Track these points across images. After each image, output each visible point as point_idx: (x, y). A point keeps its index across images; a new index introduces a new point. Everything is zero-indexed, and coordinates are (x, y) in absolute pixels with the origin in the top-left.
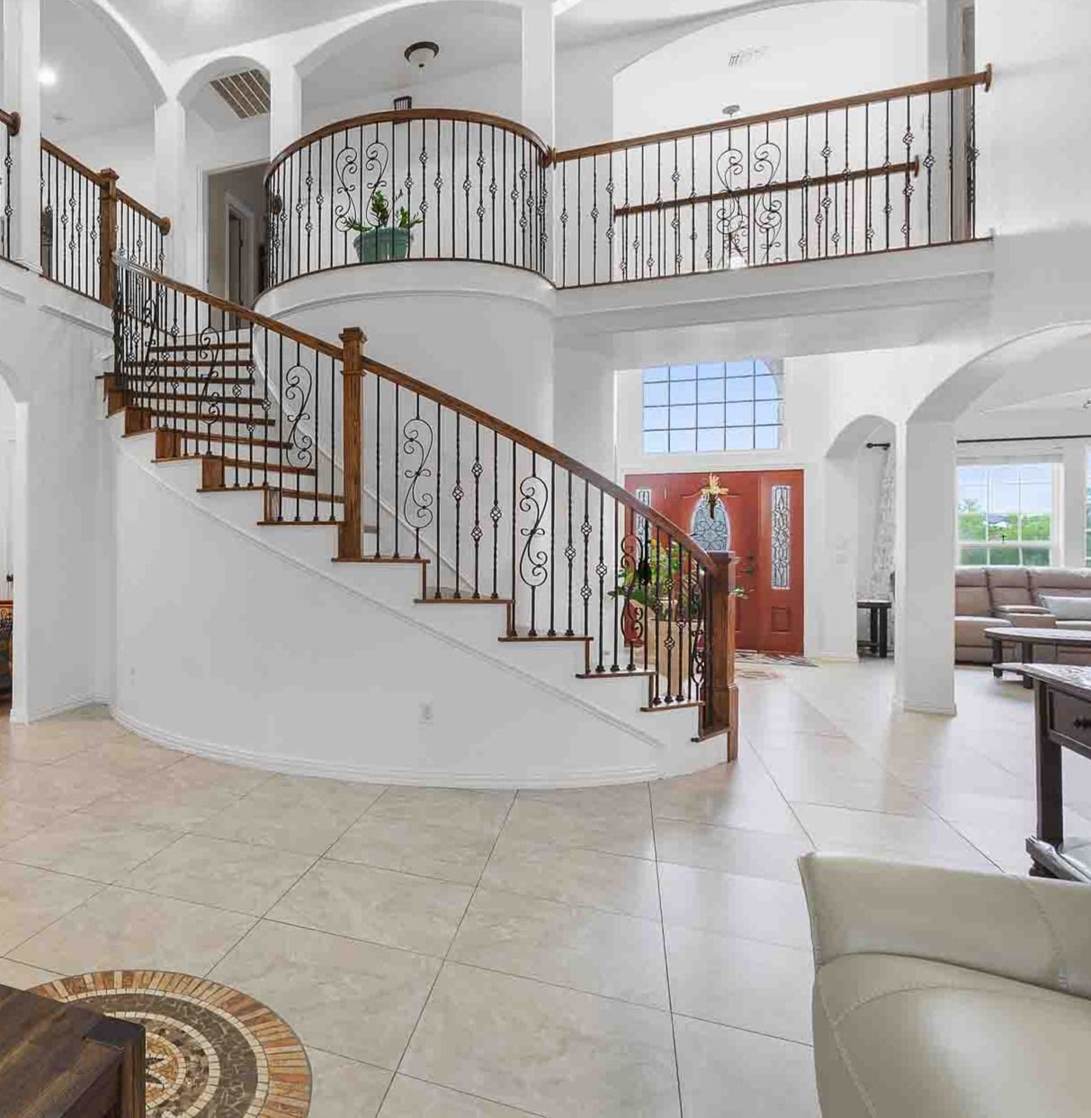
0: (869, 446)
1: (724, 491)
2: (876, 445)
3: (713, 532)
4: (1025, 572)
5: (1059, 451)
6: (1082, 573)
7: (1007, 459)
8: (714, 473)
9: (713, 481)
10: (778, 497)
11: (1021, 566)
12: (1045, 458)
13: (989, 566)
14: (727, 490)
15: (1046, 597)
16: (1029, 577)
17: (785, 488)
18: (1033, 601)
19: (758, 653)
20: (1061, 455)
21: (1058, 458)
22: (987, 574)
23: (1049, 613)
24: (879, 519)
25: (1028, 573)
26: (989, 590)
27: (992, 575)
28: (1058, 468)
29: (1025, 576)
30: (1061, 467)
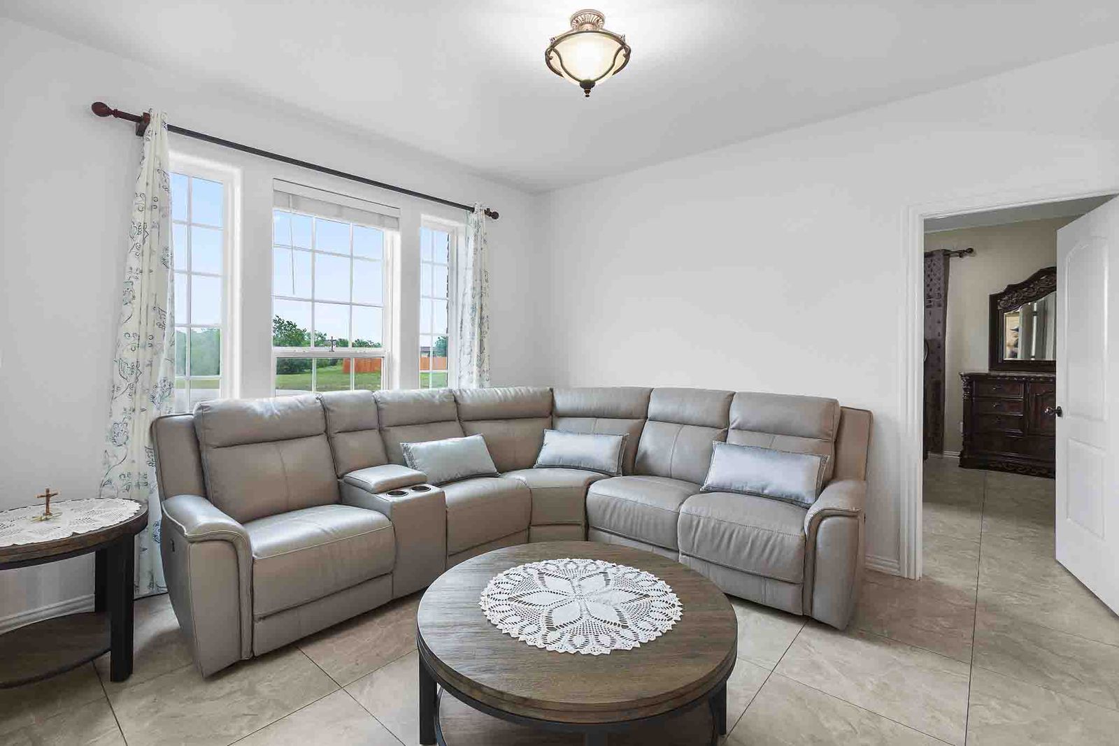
2: (122, 116)
4: (368, 399)
5: (395, 212)
7: (340, 211)
15: (412, 446)
20: (396, 218)
22: (324, 407)
25: (374, 402)
26: (329, 439)
27: (332, 411)
28: (393, 239)
29: (373, 409)
30: (397, 237)
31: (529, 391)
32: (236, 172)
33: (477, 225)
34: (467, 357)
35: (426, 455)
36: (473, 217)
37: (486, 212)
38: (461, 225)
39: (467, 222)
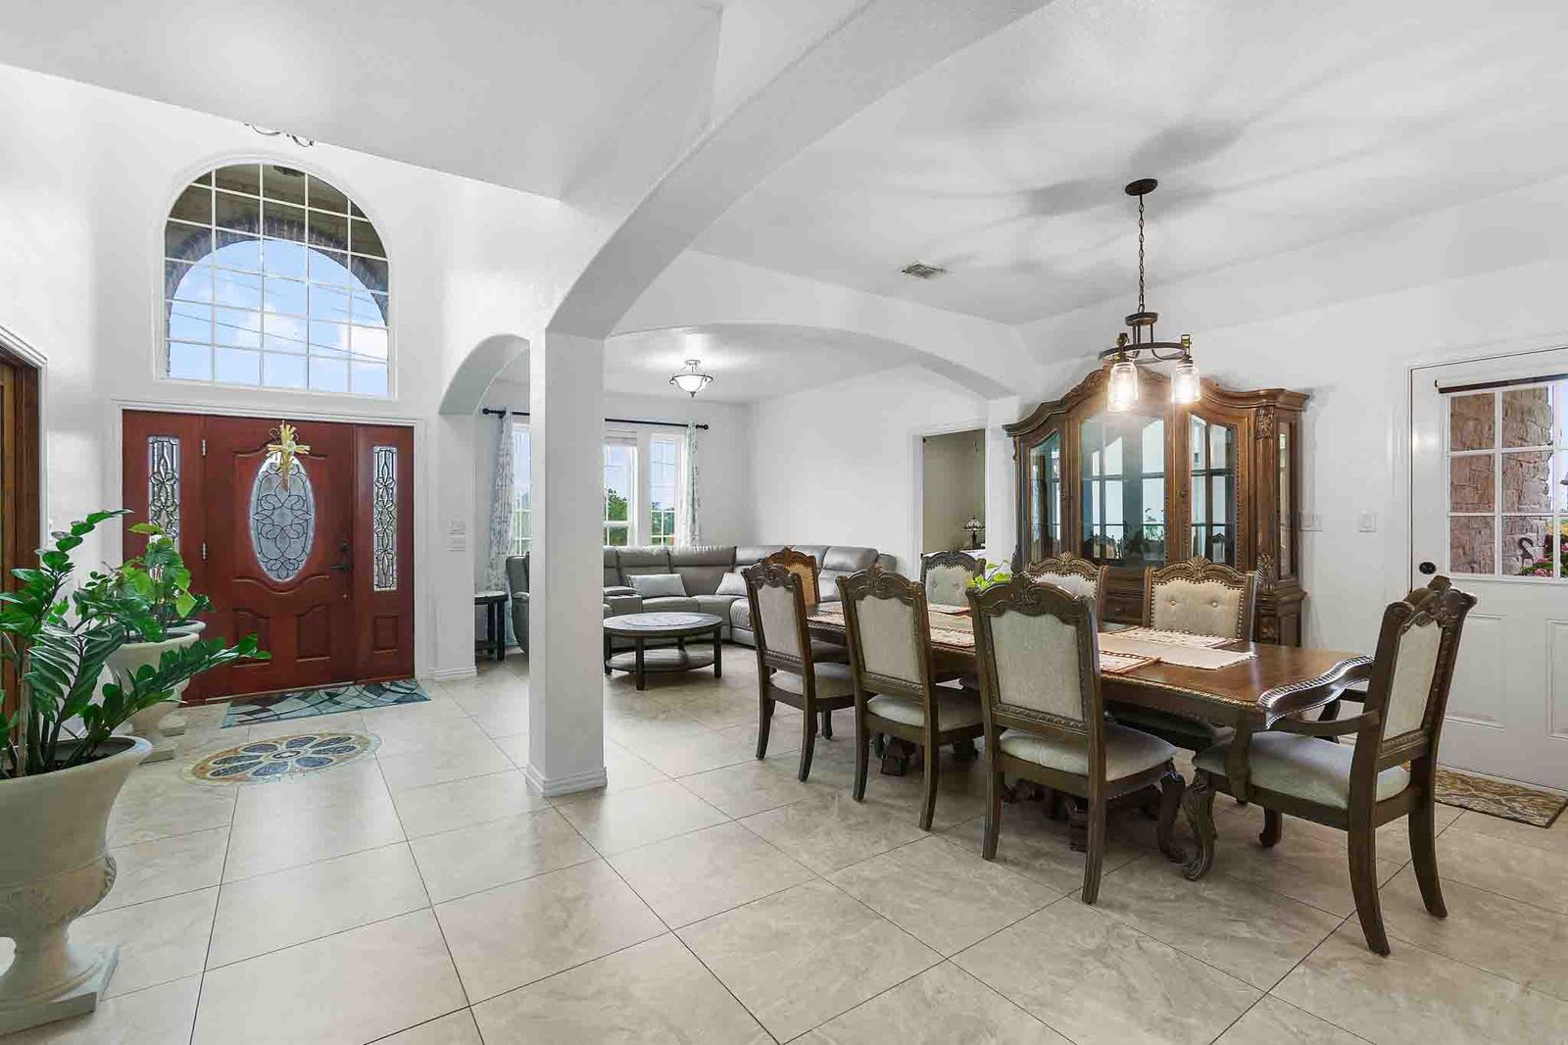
0: (486, 411)
1: (305, 449)
2: (492, 412)
3: (288, 512)
4: (612, 551)
5: (634, 435)
6: (652, 550)
8: (288, 421)
9: (287, 433)
10: (383, 462)
12: (624, 441)
14: (307, 448)
15: (633, 577)
16: (618, 557)
17: (390, 451)
18: (624, 581)
19: (355, 684)
20: (636, 439)
21: (635, 441)
23: (635, 592)
24: (495, 498)
25: (616, 552)
28: (633, 452)
29: (615, 556)
30: (635, 450)
33: (690, 436)
34: (684, 526)
35: (641, 582)
36: (688, 431)
37: (697, 427)
38: (683, 436)
39: (685, 434)
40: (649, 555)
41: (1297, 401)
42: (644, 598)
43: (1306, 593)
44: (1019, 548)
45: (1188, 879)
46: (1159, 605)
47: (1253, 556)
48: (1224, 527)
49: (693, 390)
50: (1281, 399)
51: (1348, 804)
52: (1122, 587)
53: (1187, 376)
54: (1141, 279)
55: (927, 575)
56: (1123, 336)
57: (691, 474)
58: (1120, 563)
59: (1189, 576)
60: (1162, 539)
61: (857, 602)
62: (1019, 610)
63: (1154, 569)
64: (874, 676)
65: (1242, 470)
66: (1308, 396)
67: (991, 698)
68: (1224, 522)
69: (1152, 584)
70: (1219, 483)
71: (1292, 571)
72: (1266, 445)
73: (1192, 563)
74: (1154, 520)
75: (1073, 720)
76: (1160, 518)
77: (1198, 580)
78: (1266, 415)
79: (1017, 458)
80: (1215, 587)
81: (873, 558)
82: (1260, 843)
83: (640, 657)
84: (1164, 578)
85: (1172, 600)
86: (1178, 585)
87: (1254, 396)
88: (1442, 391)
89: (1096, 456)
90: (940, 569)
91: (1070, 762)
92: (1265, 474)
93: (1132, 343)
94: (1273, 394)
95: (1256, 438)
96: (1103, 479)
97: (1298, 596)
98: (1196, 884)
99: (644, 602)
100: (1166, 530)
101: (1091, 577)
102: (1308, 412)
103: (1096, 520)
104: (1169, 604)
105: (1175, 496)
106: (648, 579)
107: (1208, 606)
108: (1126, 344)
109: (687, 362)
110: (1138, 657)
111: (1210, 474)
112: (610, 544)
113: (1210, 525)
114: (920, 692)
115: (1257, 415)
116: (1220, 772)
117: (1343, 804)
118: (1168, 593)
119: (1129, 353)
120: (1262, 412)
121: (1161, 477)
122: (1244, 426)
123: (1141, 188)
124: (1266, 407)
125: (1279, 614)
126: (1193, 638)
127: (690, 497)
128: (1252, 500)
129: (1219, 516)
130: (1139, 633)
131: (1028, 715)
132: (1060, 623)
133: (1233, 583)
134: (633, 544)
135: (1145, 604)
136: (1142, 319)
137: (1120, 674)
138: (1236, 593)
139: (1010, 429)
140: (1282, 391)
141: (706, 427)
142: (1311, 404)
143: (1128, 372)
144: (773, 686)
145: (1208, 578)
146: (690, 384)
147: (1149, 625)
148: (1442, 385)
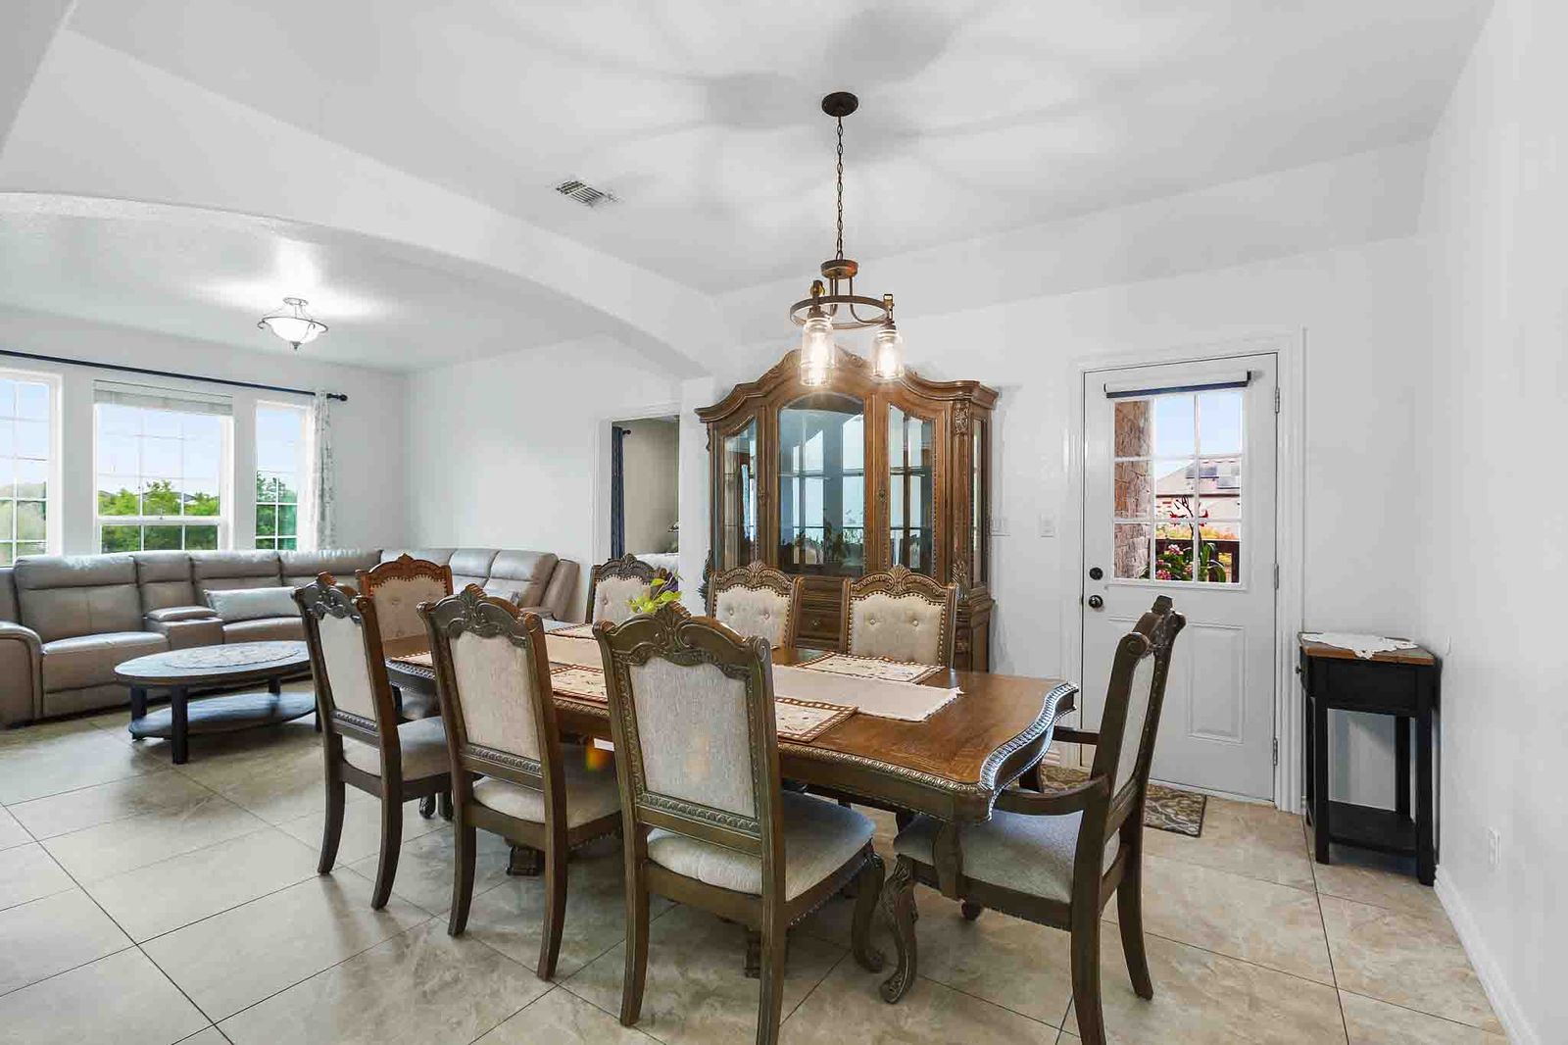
4: (187, 557)
5: (227, 401)
6: (253, 556)
7: (166, 403)
11: (183, 551)
12: (213, 407)
13: (143, 553)
15: (213, 593)
16: (193, 566)
18: (198, 599)
20: (230, 406)
21: (227, 409)
22: (137, 564)
23: (214, 615)
25: (191, 559)
26: (139, 587)
27: (143, 565)
28: (227, 423)
29: (187, 565)
30: (231, 420)
31: (331, 554)
32: (59, 377)
33: (318, 408)
34: (308, 525)
35: (229, 600)
36: (316, 401)
37: (330, 396)
38: (309, 408)
39: (312, 405)
40: (249, 563)
41: (991, 396)
42: (227, 623)
43: (994, 601)
44: (712, 553)
45: (888, 1002)
46: (857, 623)
47: (948, 562)
48: (919, 531)
49: (297, 340)
50: (976, 393)
51: (1073, 897)
52: (820, 597)
53: (891, 345)
54: (840, 219)
55: (597, 590)
56: (818, 284)
57: (319, 456)
58: (818, 569)
59: (888, 588)
60: (862, 542)
61: (451, 641)
62: (669, 658)
63: (852, 580)
64: (478, 749)
65: (939, 470)
66: (997, 394)
67: (632, 786)
68: (919, 526)
69: (850, 599)
70: (916, 482)
71: (982, 580)
72: (962, 443)
73: (892, 574)
74: (854, 522)
75: (742, 816)
76: (860, 522)
77: (898, 595)
78: (962, 409)
79: (711, 448)
80: (916, 603)
81: (551, 564)
82: (962, 916)
83: (180, 714)
84: (863, 592)
85: (871, 618)
86: (877, 601)
87: (950, 388)
88: (1110, 395)
89: (796, 451)
90: (612, 581)
91: (739, 875)
92: (961, 474)
93: (828, 294)
94: (970, 386)
95: (953, 435)
96: (802, 476)
97: (985, 606)
98: (896, 1007)
99: (225, 628)
100: (865, 533)
101: (784, 591)
102: (997, 411)
103: (796, 522)
104: (867, 623)
105: (875, 493)
106: (243, 595)
107: (908, 626)
108: (821, 295)
109: (287, 301)
110: (831, 707)
111: (907, 473)
112: (186, 548)
113: (907, 529)
114: (539, 775)
115: (953, 408)
116: (925, 859)
117: (1066, 898)
118: (869, 609)
119: (825, 307)
120: (959, 406)
121: (860, 475)
122: (942, 419)
123: (840, 104)
124: (962, 400)
125: (972, 625)
126: (891, 666)
127: (319, 487)
128: (948, 504)
129: (916, 520)
130: (837, 664)
131: (683, 810)
132: (724, 677)
133: (934, 597)
134: (226, 547)
135: (842, 624)
136: (839, 268)
137: (807, 743)
138: (937, 609)
139: (704, 413)
140: (976, 384)
141: (343, 398)
142: (999, 403)
143: (823, 330)
144: (346, 762)
145: (908, 591)
146: (289, 330)
147: (845, 651)
148: (1109, 390)
